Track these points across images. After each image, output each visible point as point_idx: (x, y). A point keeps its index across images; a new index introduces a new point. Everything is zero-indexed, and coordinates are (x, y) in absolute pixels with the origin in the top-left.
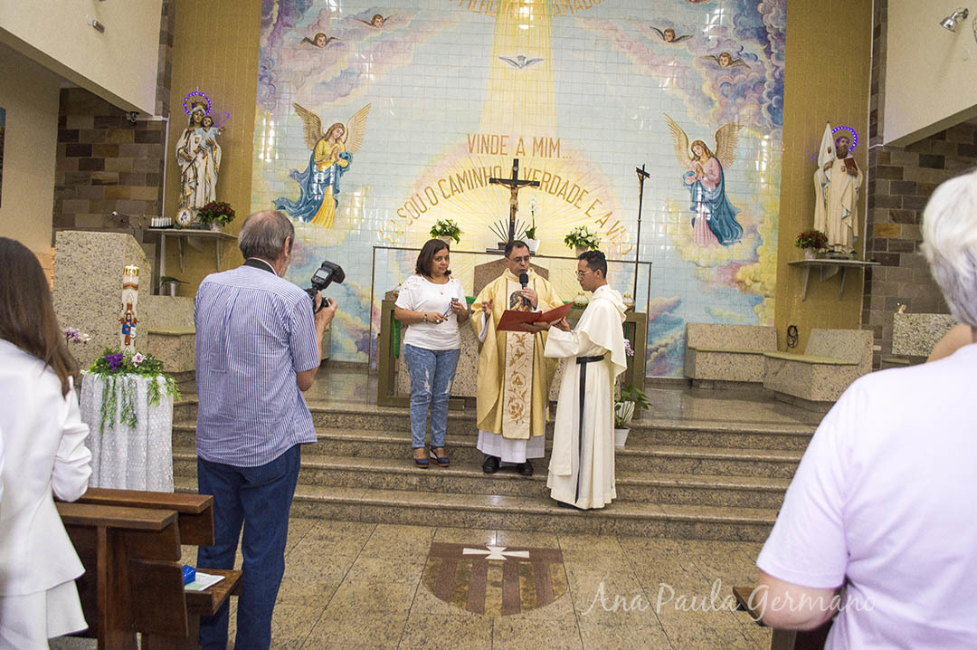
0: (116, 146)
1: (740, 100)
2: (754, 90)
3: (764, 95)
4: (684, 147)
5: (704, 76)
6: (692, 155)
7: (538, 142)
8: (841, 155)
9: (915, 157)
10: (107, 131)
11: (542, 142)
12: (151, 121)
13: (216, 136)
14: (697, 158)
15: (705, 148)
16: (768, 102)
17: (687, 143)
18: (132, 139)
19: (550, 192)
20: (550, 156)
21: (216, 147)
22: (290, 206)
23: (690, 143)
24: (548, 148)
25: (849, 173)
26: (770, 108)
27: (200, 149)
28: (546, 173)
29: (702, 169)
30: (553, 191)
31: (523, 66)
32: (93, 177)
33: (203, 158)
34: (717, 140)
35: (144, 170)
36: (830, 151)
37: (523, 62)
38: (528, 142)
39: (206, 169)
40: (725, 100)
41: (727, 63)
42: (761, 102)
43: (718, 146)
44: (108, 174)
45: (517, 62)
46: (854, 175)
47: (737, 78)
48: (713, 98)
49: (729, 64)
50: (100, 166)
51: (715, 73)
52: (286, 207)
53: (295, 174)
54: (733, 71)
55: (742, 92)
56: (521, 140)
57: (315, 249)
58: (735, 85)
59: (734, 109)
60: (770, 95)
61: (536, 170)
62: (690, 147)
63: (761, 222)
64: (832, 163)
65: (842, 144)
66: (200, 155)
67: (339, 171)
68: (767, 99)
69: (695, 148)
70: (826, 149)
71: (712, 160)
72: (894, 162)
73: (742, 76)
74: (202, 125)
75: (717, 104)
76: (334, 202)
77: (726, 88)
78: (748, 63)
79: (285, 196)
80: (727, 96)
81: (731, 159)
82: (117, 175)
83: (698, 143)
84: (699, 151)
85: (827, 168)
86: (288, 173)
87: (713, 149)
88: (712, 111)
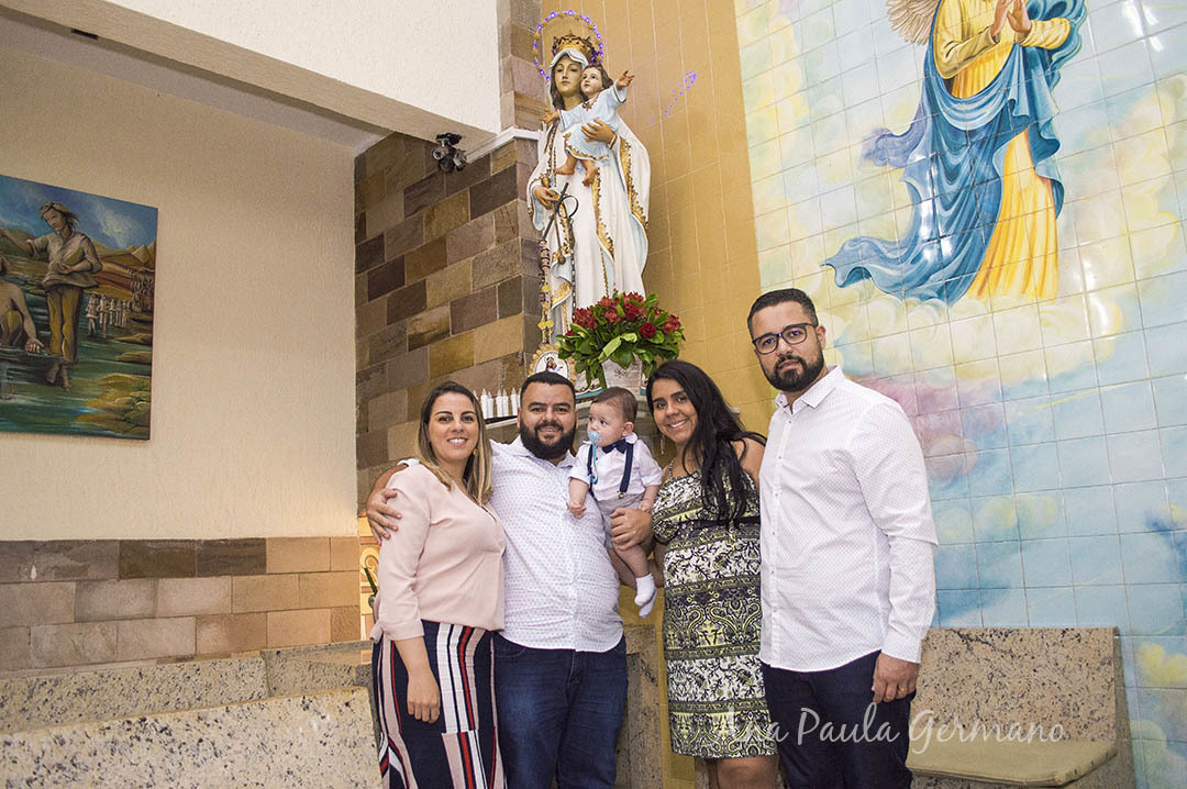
0: (442, 241)
10: (424, 213)
12: (497, 150)
13: (619, 107)
18: (466, 211)
21: (625, 145)
22: (884, 260)
27: (575, 163)
32: (410, 332)
33: (587, 183)
35: (493, 279)
39: (597, 212)
44: (434, 316)
50: (417, 301)
52: (871, 266)
53: (882, 148)
57: (1004, 395)
66: (579, 177)
67: (1039, 75)
74: (584, 98)
76: (1044, 194)
79: (863, 233)
82: (447, 310)
86: (859, 150)
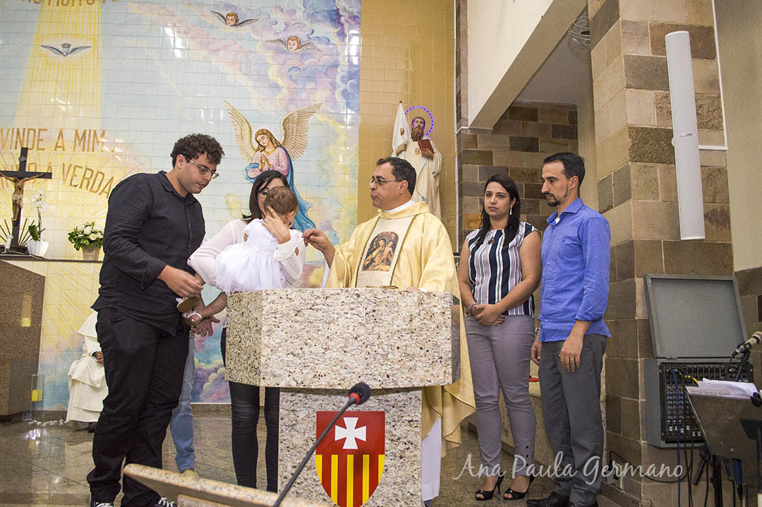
1: (310, 85)
2: (326, 74)
3: (338, 80)
4: (247, 136)
5: (270, 61)
6: (256, 146)
7: (80, 136)
8: (417, 136)
9: (505, 140)
11: (84, 134)
14: (262, 148)
15: (271, 138)
16: (341, 86)
17: (251, 131)
19: (91, 190)
20: (93, 151)
23: (254, 133)
24: (91, 141)
25: (424, 155)
26: (344, 93)
28: (87, 169)
29: (267, 160)
30: (95, 188)
31: (67, 54)
34: (285, 129)
36: (402, 133)
37: (68, 50)
38: (69, 135)
40: (294, 85)
41: (295, 47)
42: (334, 87)
43: (285, 135)
45: (61, 49)
46: (430, 157)
47: (307, 63)
48: (280, 83)
49: (298, 48)
51: (282, 58)
54: (302, 55)
55: (311, 78)
56: (61, 134)
58: (304, 69)
59: (304, 95)
60: (344, 80)
61: (76, 166)
62: (253, 136)
63: (337, 218)
64: (406, 146)
65: (416, 125)
68: (341, 84)
69: (259, 138)
70: (399, 131)
71: (279, 149)
72: (482, 146)
73: (313, 59)
75: (285, 90)
77: (294, 73)
78: (319, 46)
80: (295, 81)
81: (301, 148)
83: (264, 132)
84: (265, 141)
85: (401, 152)
87: (280, 139)
88: (279, 96)
